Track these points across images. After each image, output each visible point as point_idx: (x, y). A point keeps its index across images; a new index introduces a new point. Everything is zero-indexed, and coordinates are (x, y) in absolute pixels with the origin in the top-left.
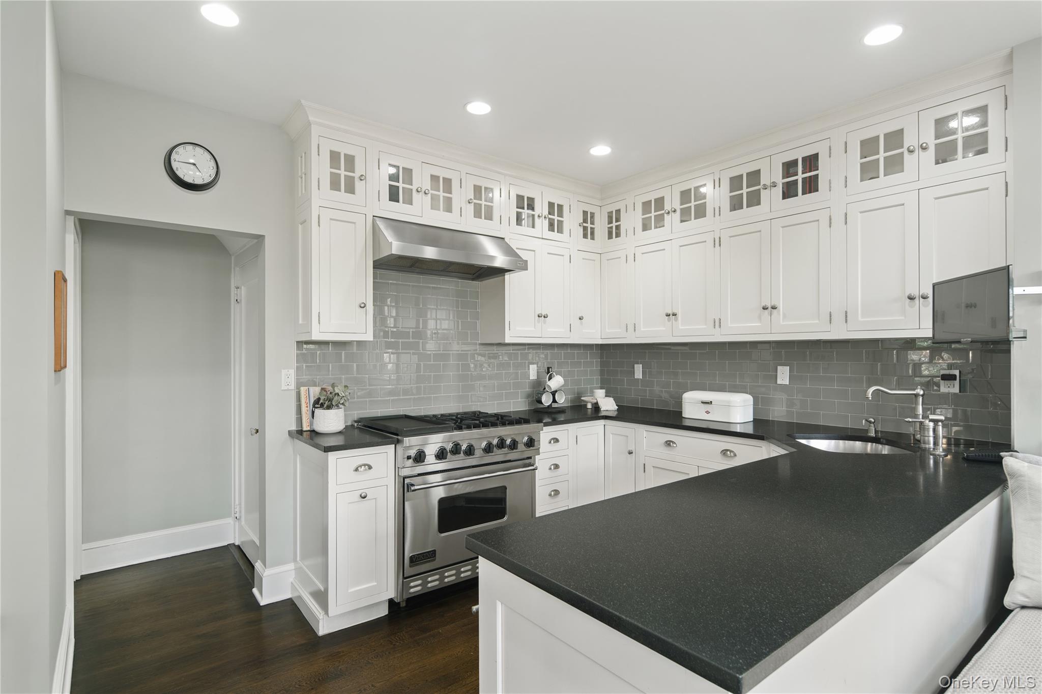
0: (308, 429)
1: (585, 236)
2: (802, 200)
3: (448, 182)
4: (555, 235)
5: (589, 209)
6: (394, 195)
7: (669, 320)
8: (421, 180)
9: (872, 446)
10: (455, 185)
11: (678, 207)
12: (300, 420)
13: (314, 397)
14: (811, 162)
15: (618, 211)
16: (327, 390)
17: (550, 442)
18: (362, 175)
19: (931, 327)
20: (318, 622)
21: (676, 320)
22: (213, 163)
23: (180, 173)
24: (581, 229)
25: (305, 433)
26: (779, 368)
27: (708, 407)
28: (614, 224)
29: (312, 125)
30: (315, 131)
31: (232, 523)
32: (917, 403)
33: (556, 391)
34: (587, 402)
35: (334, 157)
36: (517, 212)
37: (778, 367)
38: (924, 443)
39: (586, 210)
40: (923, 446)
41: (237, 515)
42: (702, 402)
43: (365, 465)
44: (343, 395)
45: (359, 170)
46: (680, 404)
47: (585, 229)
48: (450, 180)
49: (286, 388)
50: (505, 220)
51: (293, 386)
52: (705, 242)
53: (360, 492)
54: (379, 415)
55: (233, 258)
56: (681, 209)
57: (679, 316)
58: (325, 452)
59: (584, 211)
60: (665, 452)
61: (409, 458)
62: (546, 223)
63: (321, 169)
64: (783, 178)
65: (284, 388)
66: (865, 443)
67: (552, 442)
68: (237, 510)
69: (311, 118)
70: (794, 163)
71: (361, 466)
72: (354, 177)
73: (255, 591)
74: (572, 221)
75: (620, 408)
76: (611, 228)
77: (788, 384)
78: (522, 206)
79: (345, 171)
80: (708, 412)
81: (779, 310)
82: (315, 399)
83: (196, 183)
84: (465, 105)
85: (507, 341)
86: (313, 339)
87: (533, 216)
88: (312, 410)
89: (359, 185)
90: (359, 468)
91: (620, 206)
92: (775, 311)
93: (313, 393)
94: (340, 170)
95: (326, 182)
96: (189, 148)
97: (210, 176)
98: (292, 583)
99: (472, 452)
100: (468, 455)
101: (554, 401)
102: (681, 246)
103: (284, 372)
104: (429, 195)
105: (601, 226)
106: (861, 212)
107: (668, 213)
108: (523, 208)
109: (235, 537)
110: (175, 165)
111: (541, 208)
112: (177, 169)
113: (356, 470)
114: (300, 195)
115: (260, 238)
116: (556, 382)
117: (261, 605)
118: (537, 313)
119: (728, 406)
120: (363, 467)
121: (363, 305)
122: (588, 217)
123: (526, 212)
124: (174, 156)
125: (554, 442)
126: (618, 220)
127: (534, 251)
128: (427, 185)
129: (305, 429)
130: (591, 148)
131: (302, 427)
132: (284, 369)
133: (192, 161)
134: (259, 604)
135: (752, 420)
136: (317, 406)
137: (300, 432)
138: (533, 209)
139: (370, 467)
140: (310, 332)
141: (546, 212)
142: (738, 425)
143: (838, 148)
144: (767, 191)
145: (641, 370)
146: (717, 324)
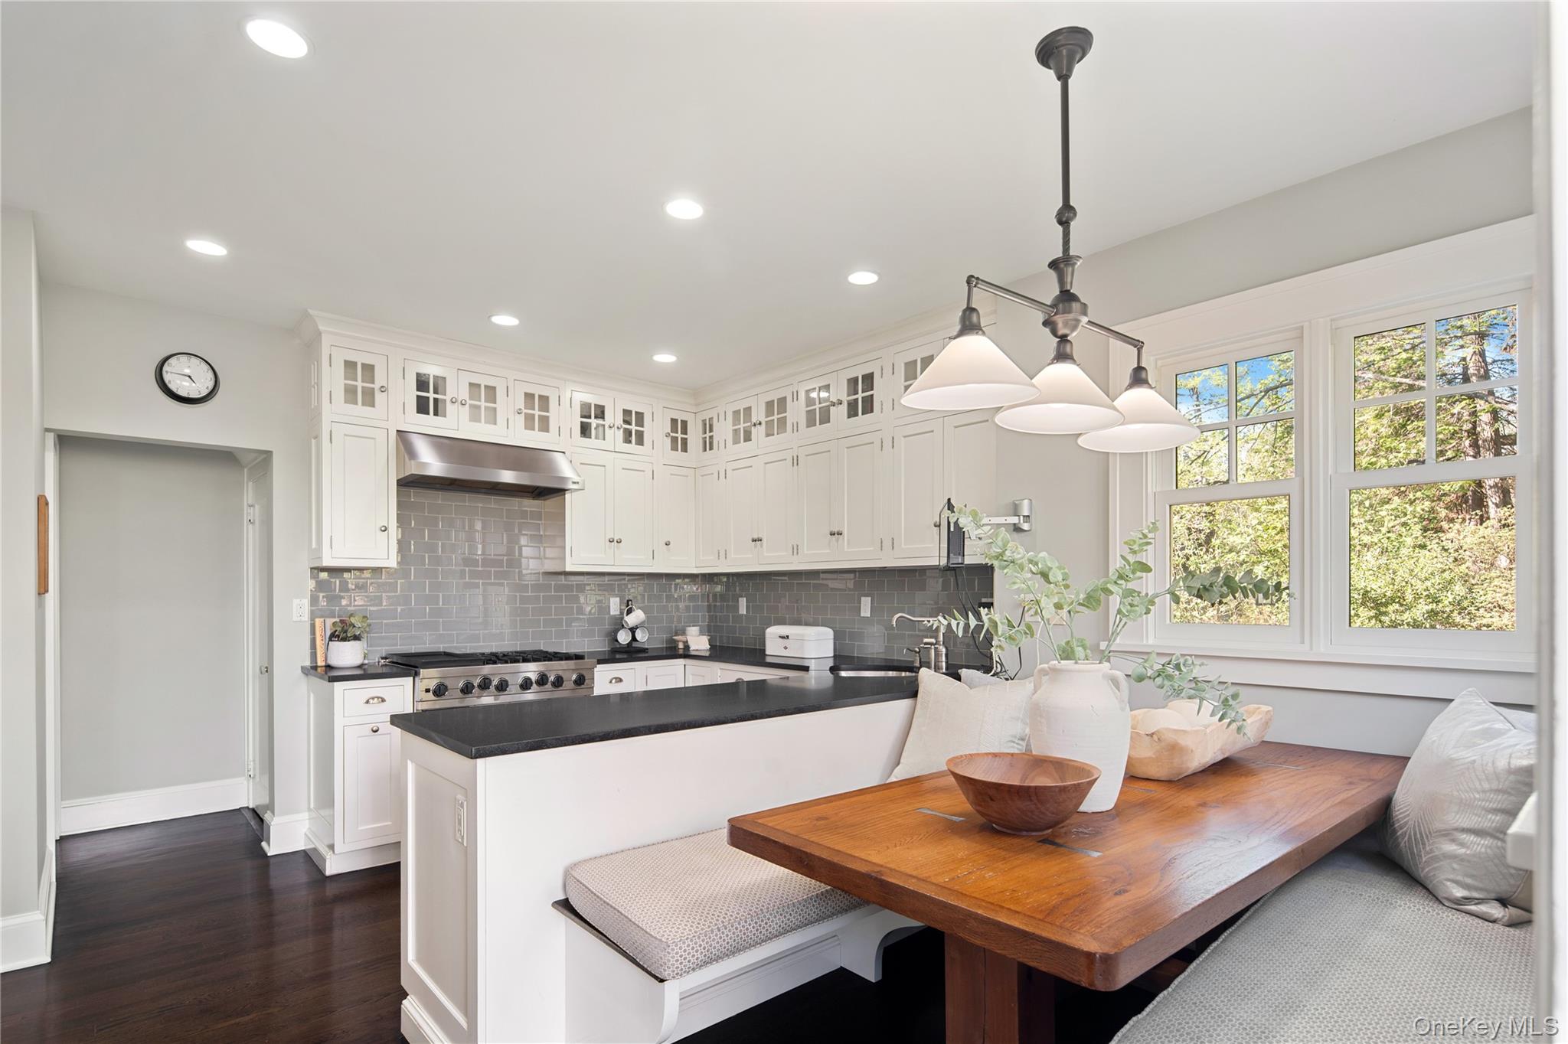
0: (324, 664)
1: (674, 448)
2: (864, 420)
3: (491, 391)
4: (633, 447)
5: (680, 417)
6: (422, 407)
7: (755, 547)
8: (456, 388)
10: (500, 394)
11: (763, 420)
12: (314, 655)
13: (330, 628)
14: (869, 381)
15: (711, 419)
16: (344, 621)
17: (611, 682)
18: (382, 387)
20: (325, 860)
21: (761, 546)
22: (211, 375)
23: (173, 387)
24: (669, 440)
25: (319, 669)
26: (863, 599)
27: (786, 642)
28: (708, 434)
29: (323, 335)
30: (326, 342)
31: (245, 782)
33: (637, 627)
34: (678, 641)
35: (350, 365)
36: (582, 422)
37: (861, 598)
39: (674, 417)
41: (251, 773)
42: (780, 637)
43: (378, 698)
44: (360, 626)
45: (380, 379)
47: (674, 440)
48: (494, 388)
49: (299, 619)
50: (565, 432)
51: (306, 617)
52: (786, 460)
53: (371, 726)
54: (413, 652)
55: (246, 470)
56: (766, 422)
57: (764, 541)
58: (329, 681)
59: (672, 420)
61: (427, 691)
62: (620, 434)
63: (333, 380)
64: (848, 395)
65: (295, 619)
67: (614, 681)
68: (251, 767)
69: (321, 328)
70: (856, 381)
71: (373, 698)
72: (374, 389)
73: (264, 844)
74: (656, 429)
75: (713, 647)
76: (706, 438)
77: (871, 616)
78: (587, 414)
79: (363, 382)
80: (786, 648)
81: (844, 536)
82: (331, 631)
83: (190, 397)
84: (490, 317)
85: (568, 569)
86: (324, 565)
87: (604, 426)
88: (328, 643)
89: (379, 397)
90: (371, 701)
91: (713, 414)
92: (840, 537)
93: (329, 623)
94: (356, 381)
95: (339, 394)
96: (184, 358)
97: (207, 388)
98: (305, 834)
99: (504, 688)
100: (500, 691)
101: (634, 639)
102: (766, 463)
103: (296, 602)
104: (467, 405)
105: (695, 437)
106: (905, 437)
107: (755, 425)
108: (590, 417)
109: (248, 799)
110: (167, 378)
111: (614, 417)
112: (170, 382)
113: (367, 702)
114: (313, 407)
115: (268, 454)
116: (636, 617)
117: (269, 855)
118: (608, 537)
119: (802, 639)
120: (376, 699)
121: (383, 529)
122: (679, 426)
123: (594, 422)
124: (166, 368)
125: (616, 682)
126: (711, 430)
127: (604, 466)
128: (464, 393)
129: (319, 664)
131: (316, 663)
132: (296, 598)
133: (187, 371)
134: (266, 855)
135: (832, 655)
136: (332, 638)
137: (315, 668)
138: (603, 418)
139: (383, 700)
140: (320, 558)
141: (619, 421)
142: (813, 661)
143: (888, 370)
144: (835, 408)
145: (745, 604)
146: (795, 550)
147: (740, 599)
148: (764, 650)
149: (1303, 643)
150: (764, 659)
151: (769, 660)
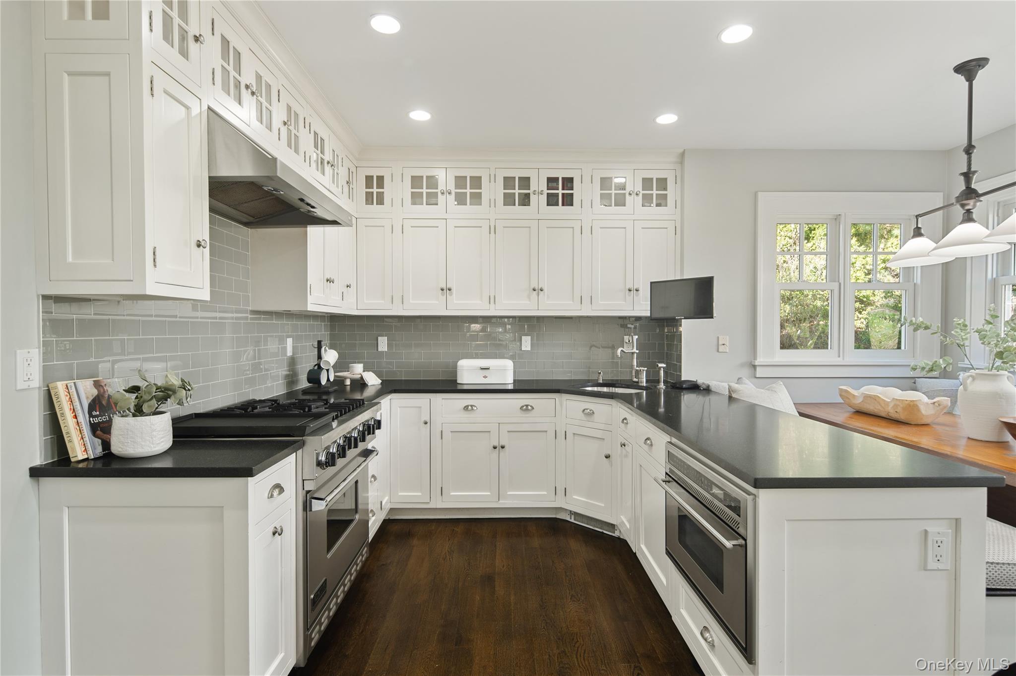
0: (86, 456)
1: (349, 196)
2: (560, 210)
4: (335, 188)
5: (351, 167)
7: (443, 295)
9: (612, 389)
11: (453, 190)
12: (58, 446)
13: (87, 398)
14: (568, 182)
15: (379, 177)
16: (103, 384)
19: (649, 309)
21: (451, 295)
24: (348, 188)
27: (485, 372)
28: (375, 190)
32: (633, 358)
34: (345, 378)
36: (314, 152)
37: (523, 337)
38: (641, 383)
40: (640, 384)
42: (479, 368)
46: (455, 373)
49: (26, 384)
50: (307, 159)
51: (35, 382)
52: (481, 227)
56: (457, 193)
57: (454, 291)
59: (348, 169)
60: (465, 416)
61: (319, 463)
62: (332, 172)
64: (547, 189)
66: (608, 388)
70: (556, 180)
74: (343, 176)
76: (372, 192)
77: (530, 350)
78: (317, 146)
80: (485, 377)
81: (545, 292)
82: (90, 401)
85: (309, 308)
87: (324, 161)
88: (90, 421)
91: (383, 172)
92: (542, 292)
93: (85, 390)
101: (328, 379)
102: (455, 227)
103: (20, 355)
105: (357, 188)
106: (601, 228)
107: (443, 193)
108: (318, 149)
116: (332, 357)
118: (326, 277)
119: (504, 369)
122: (351, 176)
123: (320, 155)
126: (380, 187)
129: (77, 458)
130: (410, 112)
135: (512, 382)
136: (94, 413)
138: (323, 153)
141: (331, 160)
143: (587, 179)
144: (536, 196)
145: (386, 342)
146: (492, 300)
147: (379, 338)
148: (456, 380)
149: (839, 357)
150: (456, 386)
151: (459, 387)
